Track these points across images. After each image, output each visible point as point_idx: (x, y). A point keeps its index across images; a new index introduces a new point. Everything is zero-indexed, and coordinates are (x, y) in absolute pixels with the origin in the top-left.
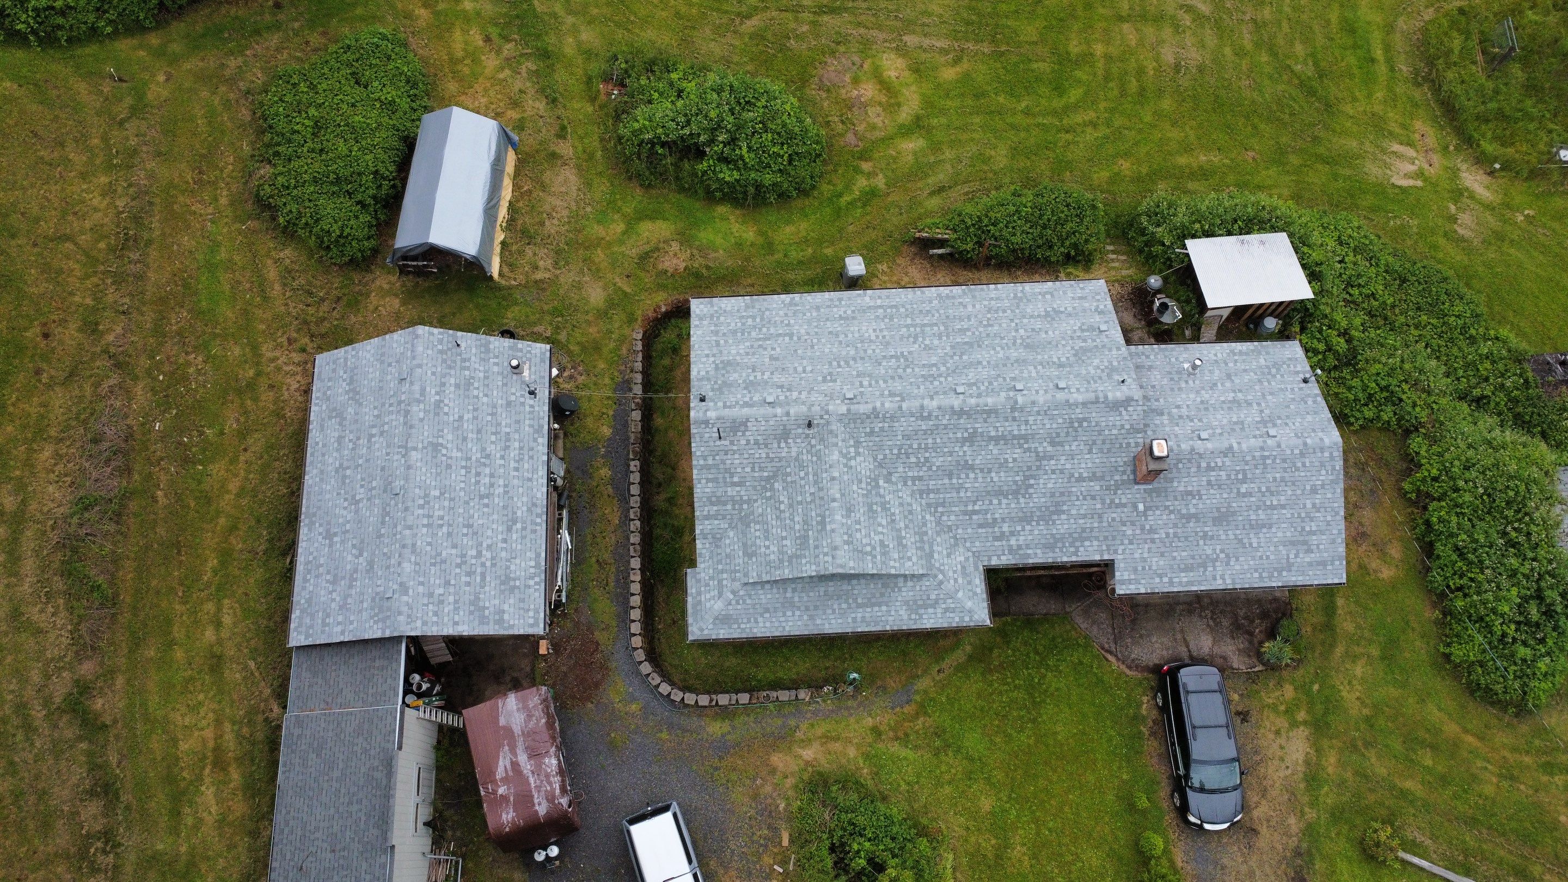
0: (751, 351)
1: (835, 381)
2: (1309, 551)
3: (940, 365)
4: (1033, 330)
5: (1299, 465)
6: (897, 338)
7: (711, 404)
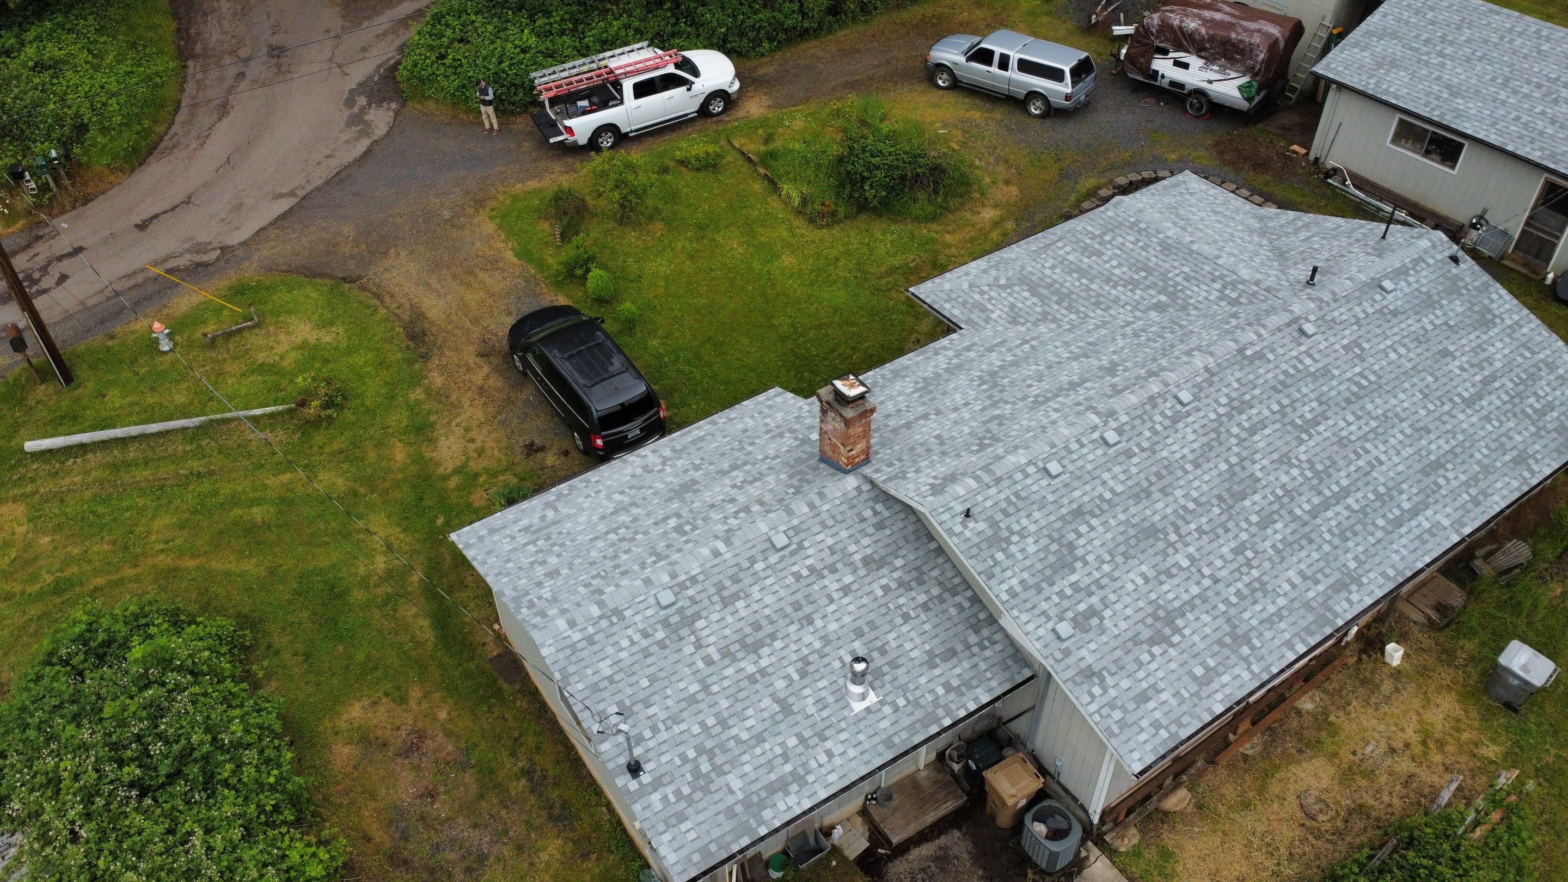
0: (1483, 356)
1: (1347, 348)
2: (526, 529)
3: (1244, 435)
4: (1171, 576)
5: (594, 582)
6: (1342, 463)
7: (1439, 257)
